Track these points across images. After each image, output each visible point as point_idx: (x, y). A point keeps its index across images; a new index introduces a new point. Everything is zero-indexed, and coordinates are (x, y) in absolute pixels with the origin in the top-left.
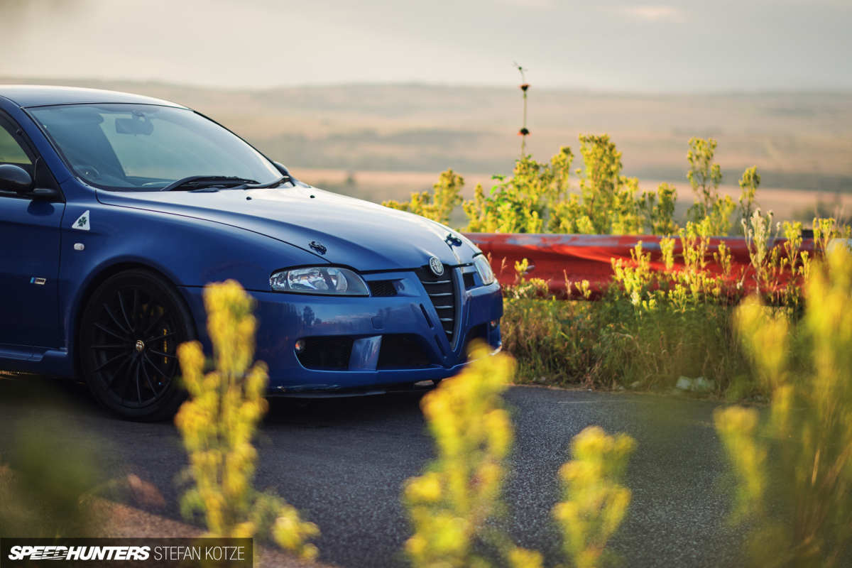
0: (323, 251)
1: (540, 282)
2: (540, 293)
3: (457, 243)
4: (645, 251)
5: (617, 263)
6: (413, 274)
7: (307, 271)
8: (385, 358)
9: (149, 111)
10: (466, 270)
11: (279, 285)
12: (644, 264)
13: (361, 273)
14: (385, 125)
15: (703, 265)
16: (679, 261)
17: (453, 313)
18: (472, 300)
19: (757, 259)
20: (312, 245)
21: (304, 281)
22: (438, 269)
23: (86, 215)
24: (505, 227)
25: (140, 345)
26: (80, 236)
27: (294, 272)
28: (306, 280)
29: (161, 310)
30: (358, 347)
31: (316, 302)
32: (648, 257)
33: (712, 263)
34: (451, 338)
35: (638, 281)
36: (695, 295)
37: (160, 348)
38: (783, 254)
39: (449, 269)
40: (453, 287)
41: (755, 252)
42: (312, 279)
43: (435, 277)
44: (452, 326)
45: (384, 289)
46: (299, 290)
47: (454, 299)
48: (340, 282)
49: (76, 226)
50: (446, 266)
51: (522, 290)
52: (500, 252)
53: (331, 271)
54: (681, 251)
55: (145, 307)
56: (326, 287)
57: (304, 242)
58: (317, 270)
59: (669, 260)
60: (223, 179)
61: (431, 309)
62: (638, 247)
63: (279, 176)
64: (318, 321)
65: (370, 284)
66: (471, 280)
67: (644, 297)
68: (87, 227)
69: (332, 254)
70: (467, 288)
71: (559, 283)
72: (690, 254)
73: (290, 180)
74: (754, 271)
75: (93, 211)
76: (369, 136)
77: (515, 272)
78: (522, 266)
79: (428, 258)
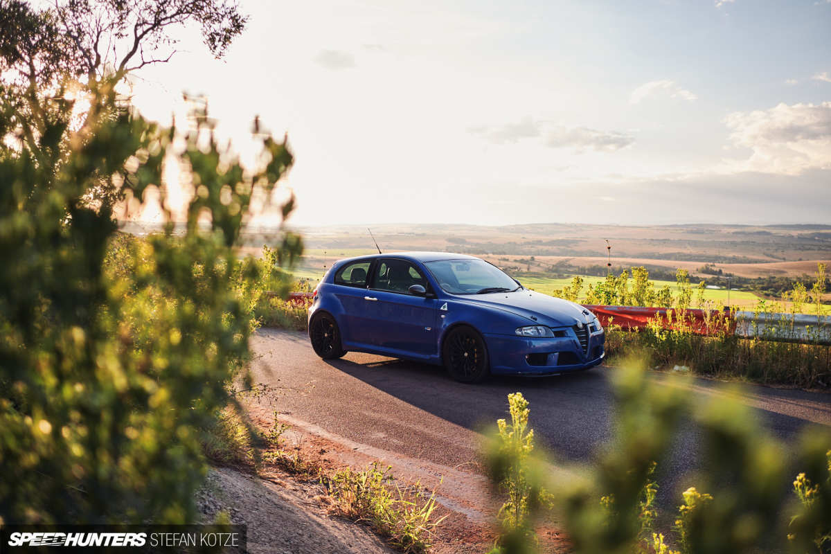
0: (536, 320)
1: (617, 326)
2: (618, 330)
3: (587, 314)
4: (660, 315)
5: (649, 320)
6: (571, 328)
7: (530, 327)
8: (560, 361)
9: (469, 262)
10: (590, 325)
11: (518, 333)
12: (660, 320)
13: (550, 328)
14: (545, 238)
15: (684, 321)
16: (674, 320)
17: (587, 343)
18: (593, 337)
19: (707, 321)
20: (532, 317)
21: (529, 331)
22: (581, 326)
23: (446, 304)
24: (602, 303)
25: (466, 354)
26: (444, 312)
27: (525, 328)
28: (530, 331)
29: (474, 341)
30: (549, 356)
31: (533, 340)
32: (662, 317)
33: (688, 322)
34: (586, 352)
35: (658, 327)
36: (682, 334)
37: (474, 355)
38: (718, 318)
39: (585, 325)
40: (587, 332)
41: (706, 317)
42: (532, 330)
43: (579, 329)
44: (586, 348)
45: (559, 334)
46: (526, 335)
47: (587, 337)
48: (542, 331)
49: (442, 308)
50: (583, 324)
51: (611, 329)
52: (601, 314)
53: (539, 328)
54: (675, 315)
55: (468, 340)
56: (537, 334)
57: (528, 316)
58: (533, 327)
59: (670, 319)
60: (496, 288)
61: (577, 341)
62: (658, 314)
63: (517, 286)
64: (534, 346)
65: (554, 332)
66: (593, 329)
67: (660, 334)
68: (446, 309)
69: (539, 321)
70: (592, 332)
71: (626, 325)
72: (678, 317)
73: (522, 287)
74: (705, 324)
75: (448, 302)
76: (540, 242)
77: (608, 321)
78: (610, 320)
79: (576, 321)
